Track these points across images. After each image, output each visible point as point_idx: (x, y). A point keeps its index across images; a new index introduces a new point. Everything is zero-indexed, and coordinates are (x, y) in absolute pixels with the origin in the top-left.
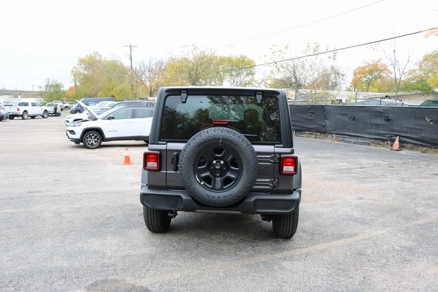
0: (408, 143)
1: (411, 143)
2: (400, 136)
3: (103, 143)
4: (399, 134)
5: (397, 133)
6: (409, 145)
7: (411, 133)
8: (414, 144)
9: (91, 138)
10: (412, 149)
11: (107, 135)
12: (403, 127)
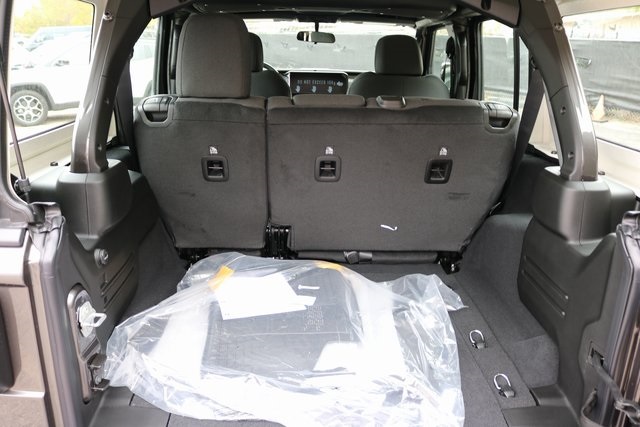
0: (620, 108)
1: (626, 109)
2: (605, 95)
3: (51, 113)
4: (605, 92)
5: (599, 91)
6: (622, 113)
7: (629, 90)
8: (632, 111)
9: (25, 105)
10: (626, 119)
11: (57, 99)
12: (614, 78)
